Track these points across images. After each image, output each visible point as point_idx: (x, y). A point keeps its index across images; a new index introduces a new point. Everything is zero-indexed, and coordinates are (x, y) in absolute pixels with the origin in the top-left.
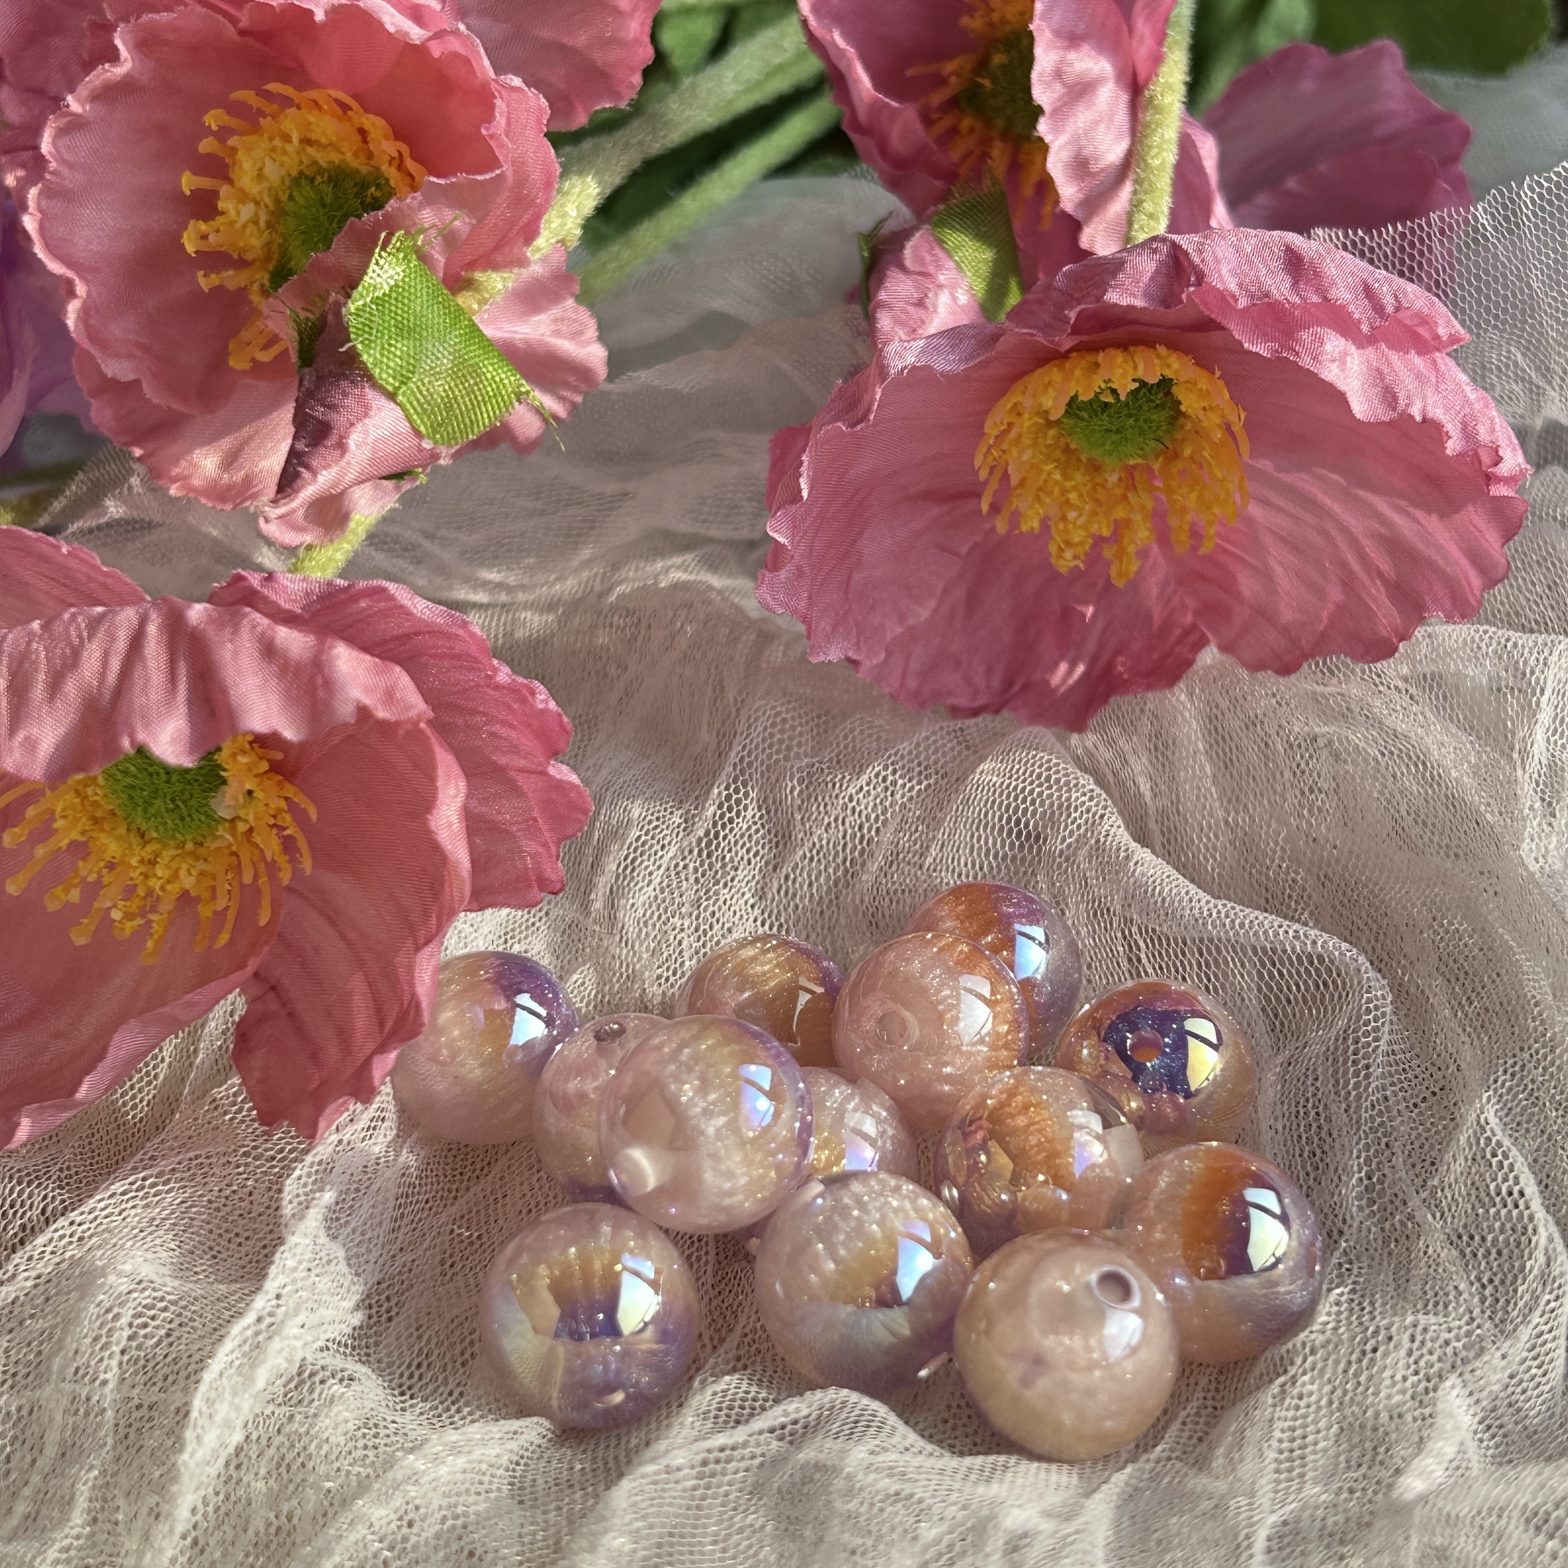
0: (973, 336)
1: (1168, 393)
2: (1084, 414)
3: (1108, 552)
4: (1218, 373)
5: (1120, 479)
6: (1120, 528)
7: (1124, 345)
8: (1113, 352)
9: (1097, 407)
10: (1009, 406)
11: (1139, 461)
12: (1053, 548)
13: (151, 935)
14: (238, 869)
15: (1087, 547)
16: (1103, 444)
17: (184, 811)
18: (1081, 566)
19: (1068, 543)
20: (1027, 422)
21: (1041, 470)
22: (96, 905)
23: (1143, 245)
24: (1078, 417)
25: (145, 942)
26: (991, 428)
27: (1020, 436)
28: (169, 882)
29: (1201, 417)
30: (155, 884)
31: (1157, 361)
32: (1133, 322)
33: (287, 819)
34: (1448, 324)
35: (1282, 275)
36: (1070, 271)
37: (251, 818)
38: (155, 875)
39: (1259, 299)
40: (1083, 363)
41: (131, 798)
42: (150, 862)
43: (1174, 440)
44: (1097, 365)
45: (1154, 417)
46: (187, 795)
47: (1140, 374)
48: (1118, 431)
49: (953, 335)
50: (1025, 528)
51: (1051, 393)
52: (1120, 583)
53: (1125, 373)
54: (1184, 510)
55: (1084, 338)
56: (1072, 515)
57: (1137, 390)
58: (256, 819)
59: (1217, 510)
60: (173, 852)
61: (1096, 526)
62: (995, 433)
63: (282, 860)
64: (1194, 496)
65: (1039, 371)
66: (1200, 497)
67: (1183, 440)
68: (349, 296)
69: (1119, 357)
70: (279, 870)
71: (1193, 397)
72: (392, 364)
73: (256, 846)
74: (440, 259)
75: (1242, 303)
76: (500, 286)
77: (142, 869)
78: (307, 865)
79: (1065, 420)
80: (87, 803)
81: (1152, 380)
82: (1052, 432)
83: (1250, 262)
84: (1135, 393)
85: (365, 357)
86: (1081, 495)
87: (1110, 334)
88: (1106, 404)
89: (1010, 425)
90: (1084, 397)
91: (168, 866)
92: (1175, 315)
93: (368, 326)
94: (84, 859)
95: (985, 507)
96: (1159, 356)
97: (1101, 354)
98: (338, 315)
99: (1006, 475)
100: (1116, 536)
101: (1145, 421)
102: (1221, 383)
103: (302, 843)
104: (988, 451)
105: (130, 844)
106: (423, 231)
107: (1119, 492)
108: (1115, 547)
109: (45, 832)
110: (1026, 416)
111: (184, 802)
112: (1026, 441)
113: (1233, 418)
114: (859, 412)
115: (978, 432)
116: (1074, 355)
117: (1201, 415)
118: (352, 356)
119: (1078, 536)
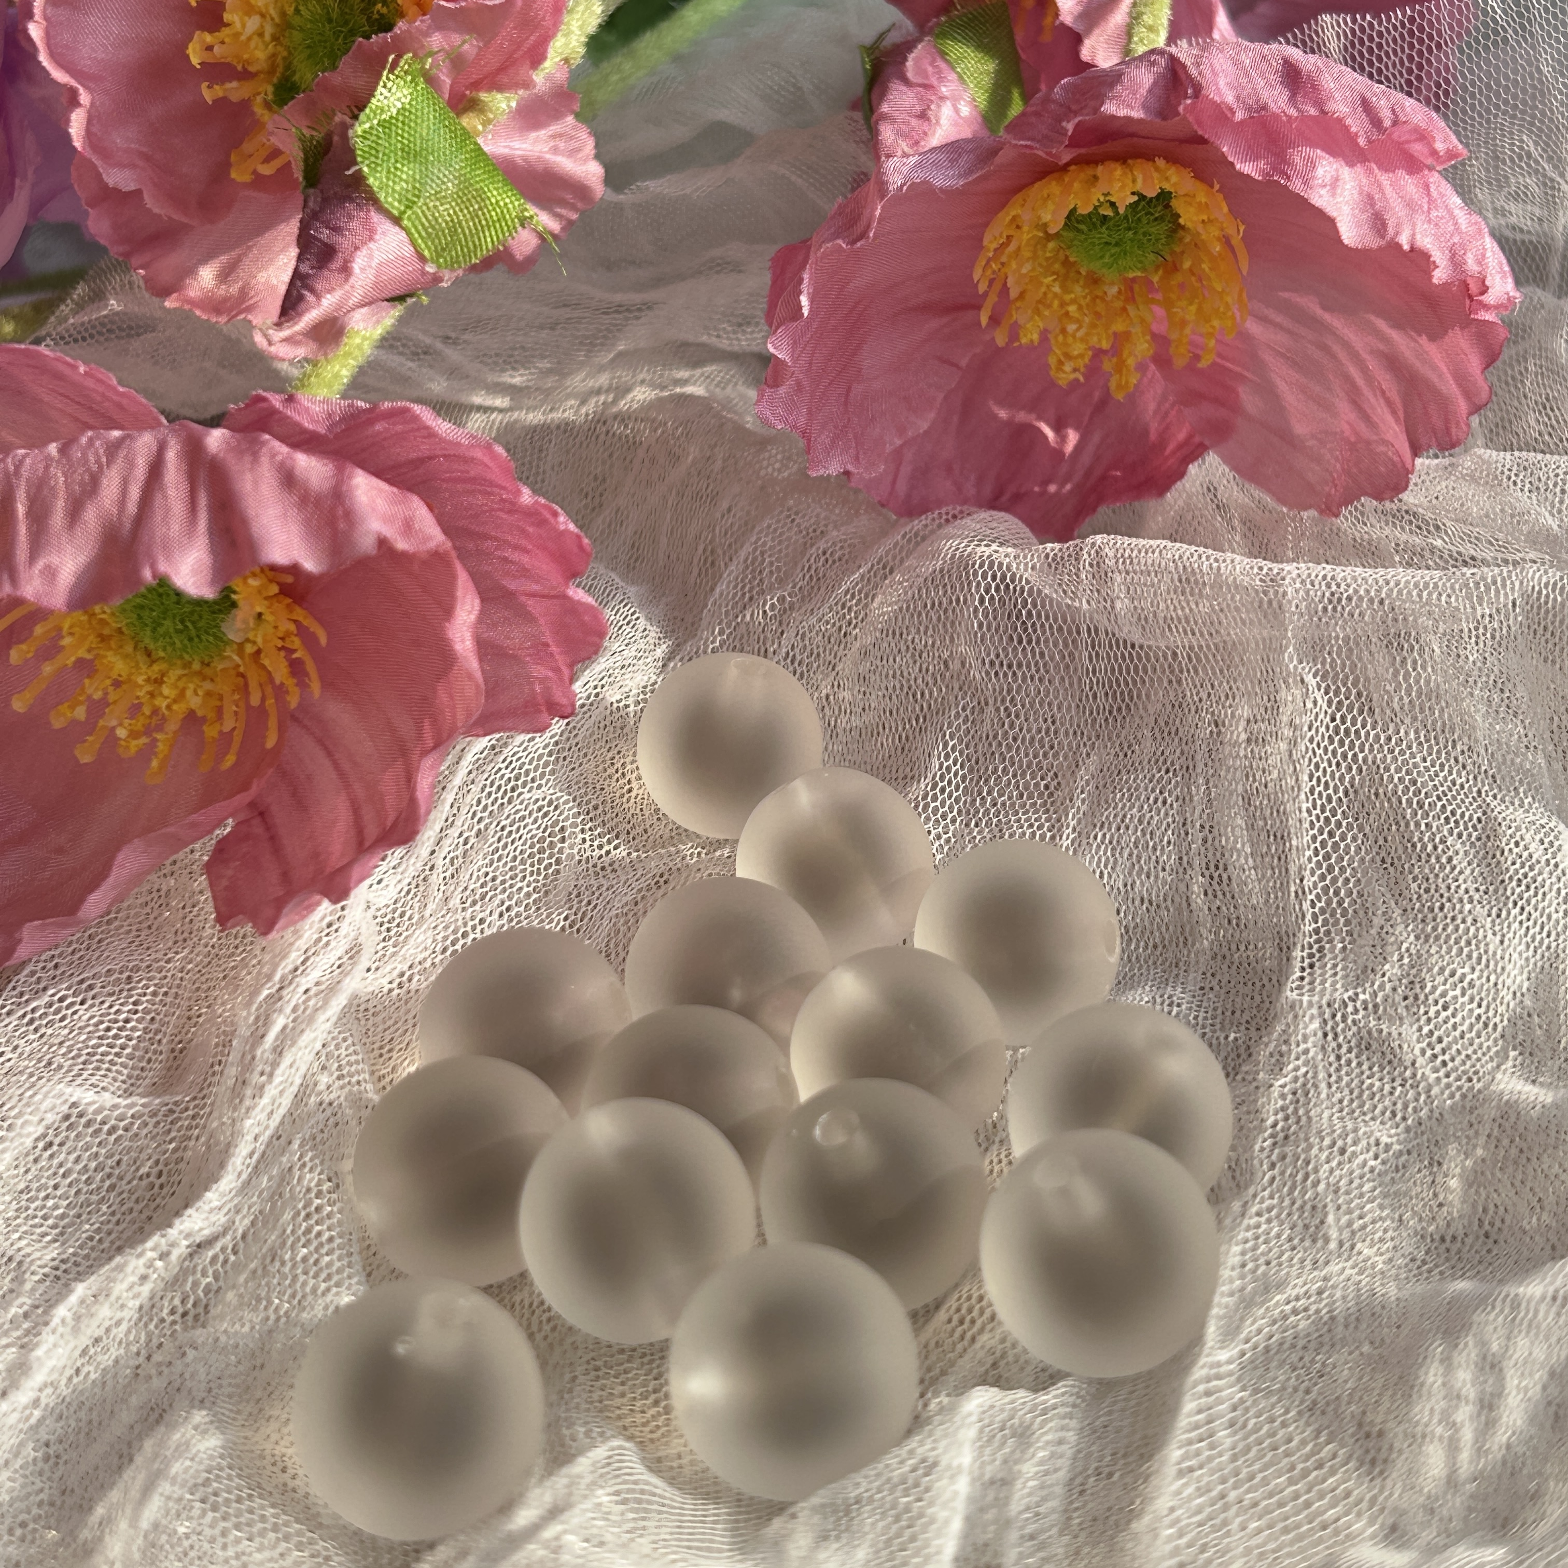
0: (971, 151)
1: (1167, 206)
2: (1083, 227)
3: (1108, 365)
4: (1217, 187)
5: (1120, 292)
6: (1120, 340)
7: (1123, 158)
8: (1112, 165)
9: (1096, 220)
10: (1009, 218)
11: (1139, 274)
12: (1052, 361)
13: (155, 754)
14: (245, 689)
15: (1087, 360)
16: (1102, 257)
17: (193, 632)
18: (1082, 379)
19: (1068, 356)
20: (1026, 235)
21: (1041, 283)
22: (101, 723)
23: (1141, 58)
24: (1078, 230)
25: (150, 760)
26: (991, 241)
27: (1019, 248)
28: (175, 701)
29: (1201, 230)
30: (162, 703)
31: (1155, 174)
32: (1132, 135)
33: (296, 643)
34: (1447, 140)
35: (1279, 88)
36: (1068, 83)
37: (259, 640)
38: (161, 694)
39: (1257, 111)
40: (1082, 176)
41: (140, 617)
42: (156, 681)
43: (1173, 253)
44: (1096, 178)
45: (1153, 230)
46: (196, 617)
47: (1139, 187)
48: (1117, 244)
49: (952, 148)
50: (1024, 341)
51: (1051, 206)
52: (1120, 396)
53: (1123, 188)
54: (1183, 323)
55: (1083, 151)
56: (1071, 328)
57: (1136, 203)
58: (265, 641)
59: (1216, 323)
60: (179, 672)
61: (1095, 339)
62: (994, 245)
63: (290, 682)
64: (1193, 308)
65: (1037, 185)
66: (1200, 309)
67: (1183, 252)
68: (356, 117)
69: (1118, 171)
70: (287, 692)
71: (1192, 210)
72: (397, 188)
73: (264, 667)
74: (446, 80)
75: (1239, 116)
76: (503, 105)
77: (149, 688)
78: (316, 687)
79: (1065, 234)
80: (94, 622)
81: (1151, 193)
82: (1051, 245)
83: (1247, 75)
84: (1134, 206)
85: (371, 181)
86: (1080, 308)
87: (1109, 147)
88: (1105, 217)
89: (1009, 238)
90: (1084, 210)
91: (175, 686)
92: (1170, 127)
93: (374, 149)
94: (89, 676)
95: (984, 320)
96: (1157, 169)
97: (1100, 168)
98: (345, 138)
99: (1005, 289)
100: (1116, 350)
101: (1144, 234)
102: (1220, 196)
103: (310, 667)
104: (987, 264)
105: (137, 663)
106: (431, 54)
107: (1118, 304)
108: (1115, 360)
109: (51, 649)
110: (1025, 228)
111: (193, 623)
112: (1026, 254)
113: (1231, 231)
114: (858, 229)
115: (978, 245)
116: (1073, 168)
117: (1200, 228)
118: (359, 180)
119: (1077, 349)
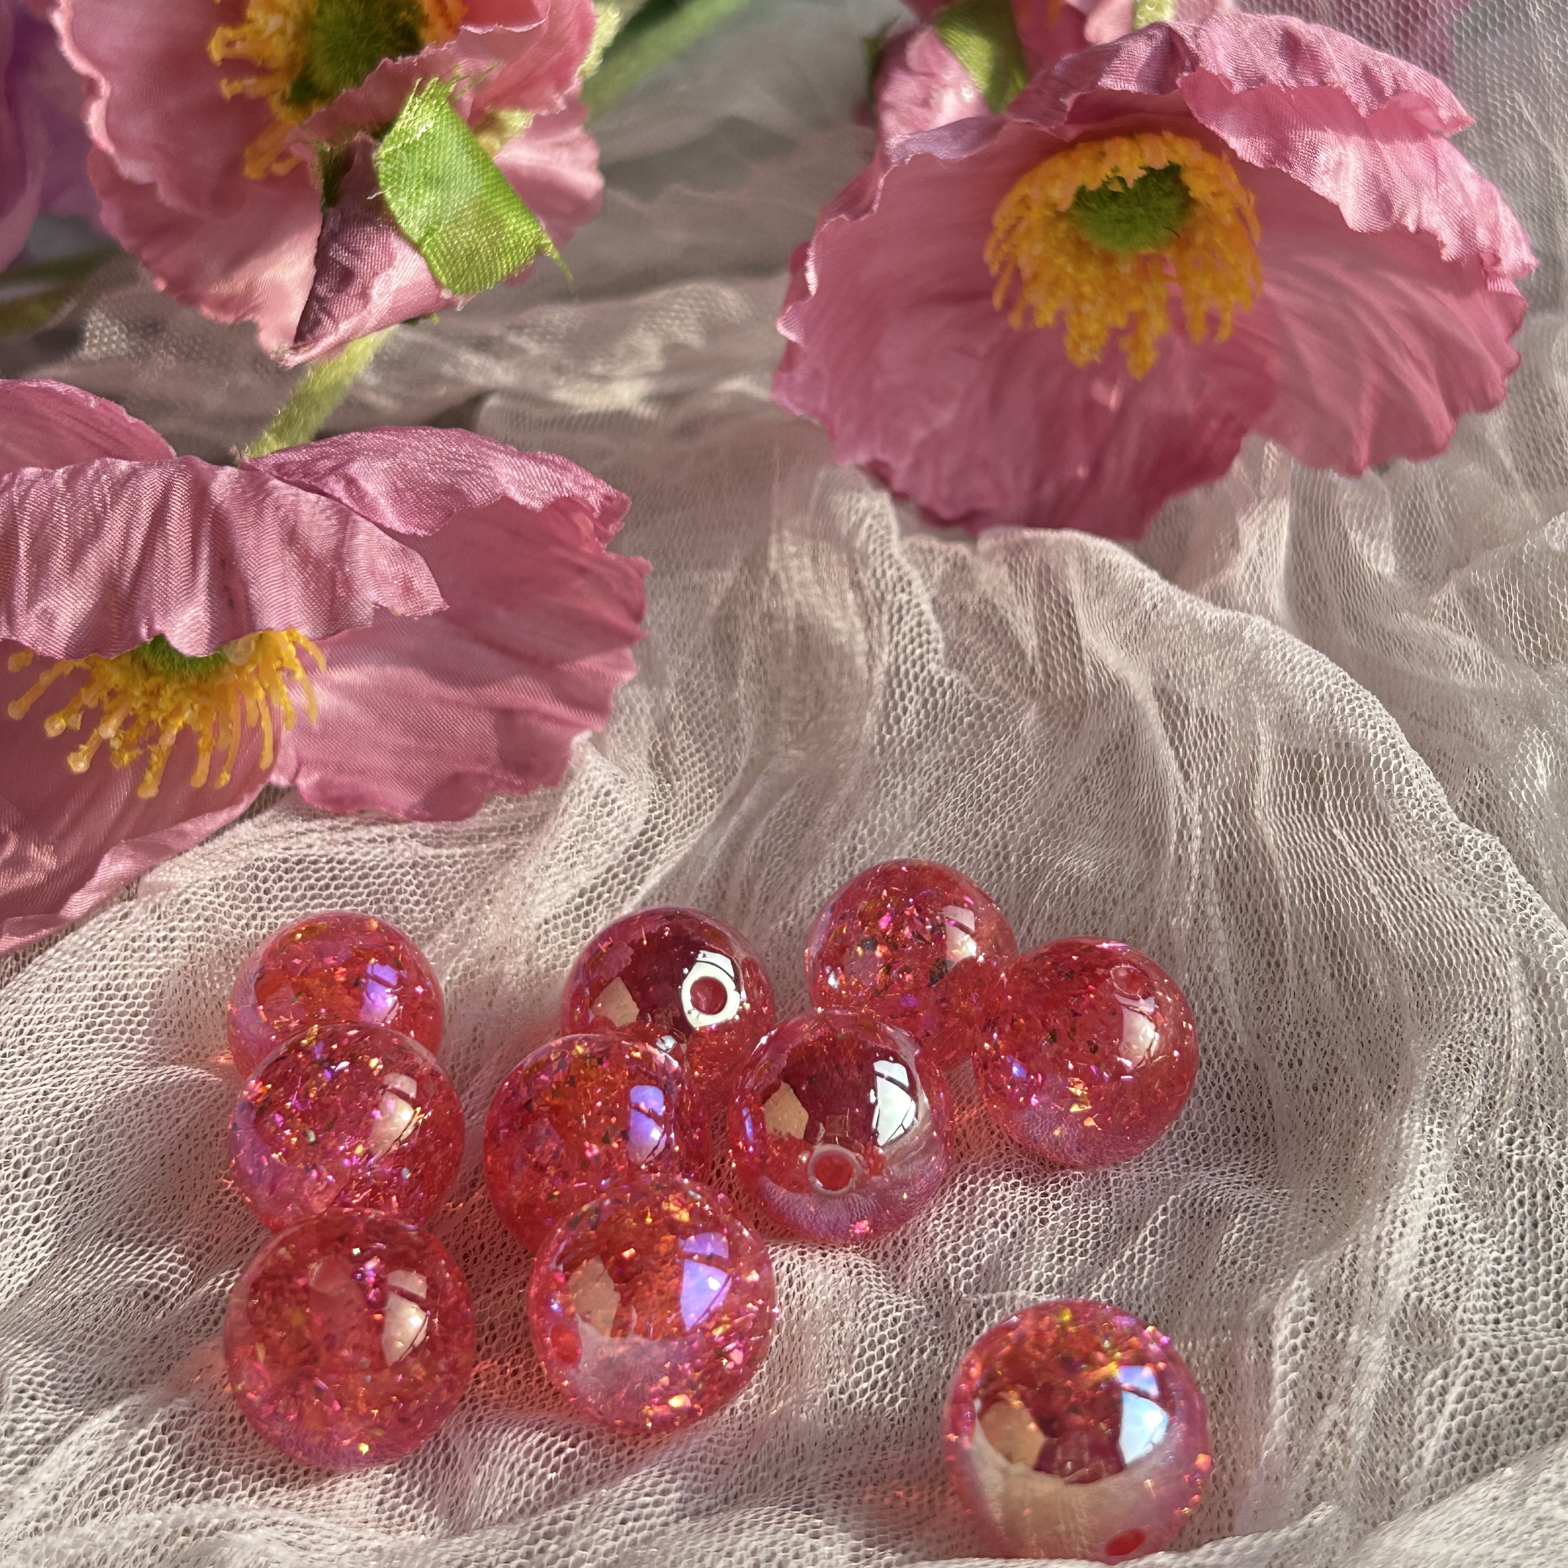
0: (975, 128)
1: (1178, 181)
3: (1125, 344)
4: (1226, 158)
5: (1133, 270)
6: (1136, 320)
7: (1131, 132)
8: (1118, 140)
9: (1106, 197)
10: (1017, 198)
11: (1151, 250)
12: (1068, 342)
15: (1103, 341)
16: (1113, 235)
18: (1098, 359)
19: (1084, 337)
20: (1036, 215)
21: (1053, 264)
23: (1144, 30)
26: (1001, 220)
27: (1029, 231)
29: (1211, 202)
31: (1164, 149)
34: (1451, 106)
35: (1278, 58)
36: (1069, 59)
39: (1256, 83)
40: (1090, 152)
43: (1185, 228)
44: (1103, 154)
45: (1164, 205)
47: (1147, 161)
48: (1127, 221)
49: (958, 128)
50: (1039, 324)
51: (1059, 184)
52: (1137, 376)
53: (1132, 161)
54: (1199, 298)
55: (1085, 128)
56: (1086, 307)
57: (1145, 177)
59: (1232, 297)
61: (1111, 319)
62: (1004, 227)
64: (1207, 283)
65: (1045, 163)
66: (1214, 283)
67: (1195, 228)
68: (379, 139)
69: (1124, 145)
71: (1202, 182)
72: (418, 214)
74: (468, 101)
75: (1238, 88)
76: (520, 124)
79: (1075, 212)
81: (1159, 165)
82: (1062, 224)
83: (1247, 45)
84: (1142, 181)
85: (393, 206)
86: (1094, 288)
87: (1112, 122)
88: (1115, 194)
90: (1093, 185)
93: (397, 174)
95: (997, 304)
96: (1165, 141)
97: (1107, 143)
98: (368, 160)
99: (1017, 271)
100: (1132, 328)
101: (1155, 210)
102: (1229, 167)
104: (998, 247)
106: (456, 79)
107: (1133, 283)
108: (1131, 339)
110: (1035, 208)
112: (1036, 235)
113: (1243, 202)
114: (863, 205)
115: (987, 227)
116: (1081, 145)
117: (1210, 200)
118: (380, 205)
119: (1093, 328)
